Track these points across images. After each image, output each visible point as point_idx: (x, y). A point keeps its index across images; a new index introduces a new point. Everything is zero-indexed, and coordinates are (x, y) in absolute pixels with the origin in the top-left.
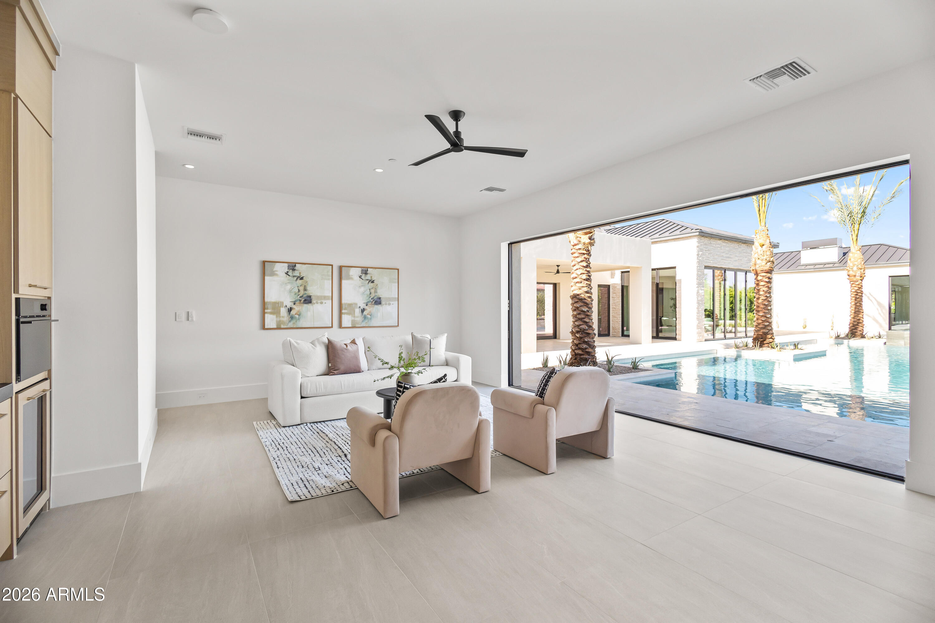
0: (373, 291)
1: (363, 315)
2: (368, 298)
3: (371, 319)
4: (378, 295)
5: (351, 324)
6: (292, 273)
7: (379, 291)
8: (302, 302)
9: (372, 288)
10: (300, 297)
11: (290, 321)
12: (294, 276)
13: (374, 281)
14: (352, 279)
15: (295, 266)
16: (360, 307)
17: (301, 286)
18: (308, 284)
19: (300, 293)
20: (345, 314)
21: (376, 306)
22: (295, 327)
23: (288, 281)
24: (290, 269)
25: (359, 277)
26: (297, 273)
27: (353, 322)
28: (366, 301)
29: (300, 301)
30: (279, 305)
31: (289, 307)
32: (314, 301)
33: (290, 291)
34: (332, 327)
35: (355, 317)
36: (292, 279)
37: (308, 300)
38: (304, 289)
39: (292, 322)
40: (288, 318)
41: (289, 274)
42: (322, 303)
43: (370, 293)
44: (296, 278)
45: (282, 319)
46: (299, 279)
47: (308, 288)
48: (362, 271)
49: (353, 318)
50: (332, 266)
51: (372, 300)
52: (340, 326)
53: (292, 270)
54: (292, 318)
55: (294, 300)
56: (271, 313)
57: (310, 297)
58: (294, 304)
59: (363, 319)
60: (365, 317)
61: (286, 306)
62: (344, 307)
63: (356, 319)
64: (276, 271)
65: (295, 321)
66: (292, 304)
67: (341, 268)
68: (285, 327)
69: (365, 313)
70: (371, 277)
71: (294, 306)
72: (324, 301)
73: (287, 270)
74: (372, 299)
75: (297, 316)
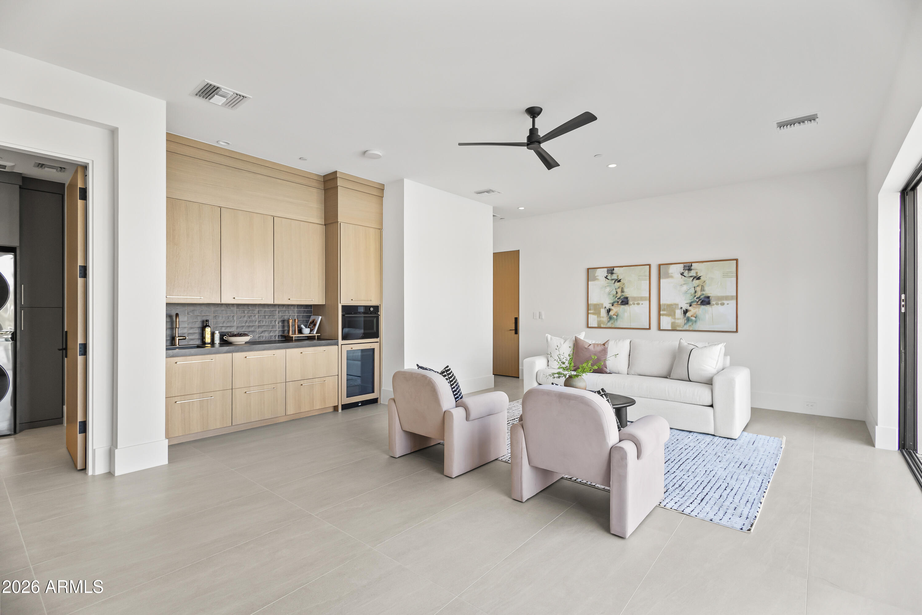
0: (698, 289)
1: (686, 317)
2: (692, 297)
3: (696, 322)
4: (706, 293)
5: (670, 326)
6: (611, 277)
7: (706, 288)
8: (619, 303)
9: (698, 286)
10: (618, 299)
11: (608, 322)
12: (612, 280)
13: (701, 278)
14: (672, 277)
15: (613, 269)
16: (682, 308)
17: (618, 288)
18: (625, 286)
19: (617, 295)
20: (664, 315)
21: (703, 307)
22: (613, 327)
23: (607, 285)
24: (609, 273)
25: (680, 275)
26: (615, 277)
27: (673, 324)
28: (689, 301)
29: (618, 302)
30: (599, 306)
31: (607, 308)
32: (631, 302)
33: (609, 294)
34: (649, 329)
35: (675, 319)
36: (611, 282)
37: (625, 301)
38: (621, 291)
39: (610, 322)
40: (607, 318)
41: (608, 278)
42: (638, 304)
43: (695, 292)
44: (614, 281)
45: (602, 319)
46: (617, 282)
47: (625, 290)
48: (684, 267)
49: (673, 320)
50: (649, 265)
51: (697, 300)
52: (659, 329)
53: (611, 274)
54: (610, 318)
55: (612, 302)
56: (593, 314)
57: (627, 298)
58: (613, 305)
59: (686, 321)
60: (688, 320)
61: (606, 308)
62: (662, 308)
63: (677, 321)
64: (597, 276)
65: (613, 321)
66: (611, 305)
67: (660, 265)
68: (605, 326)
69: (688, 314)
70: (697, 273)
71: (612, 308)
72: (641, 302)
73: (606, 274)
74: (697, 298)
75: (615, 317)
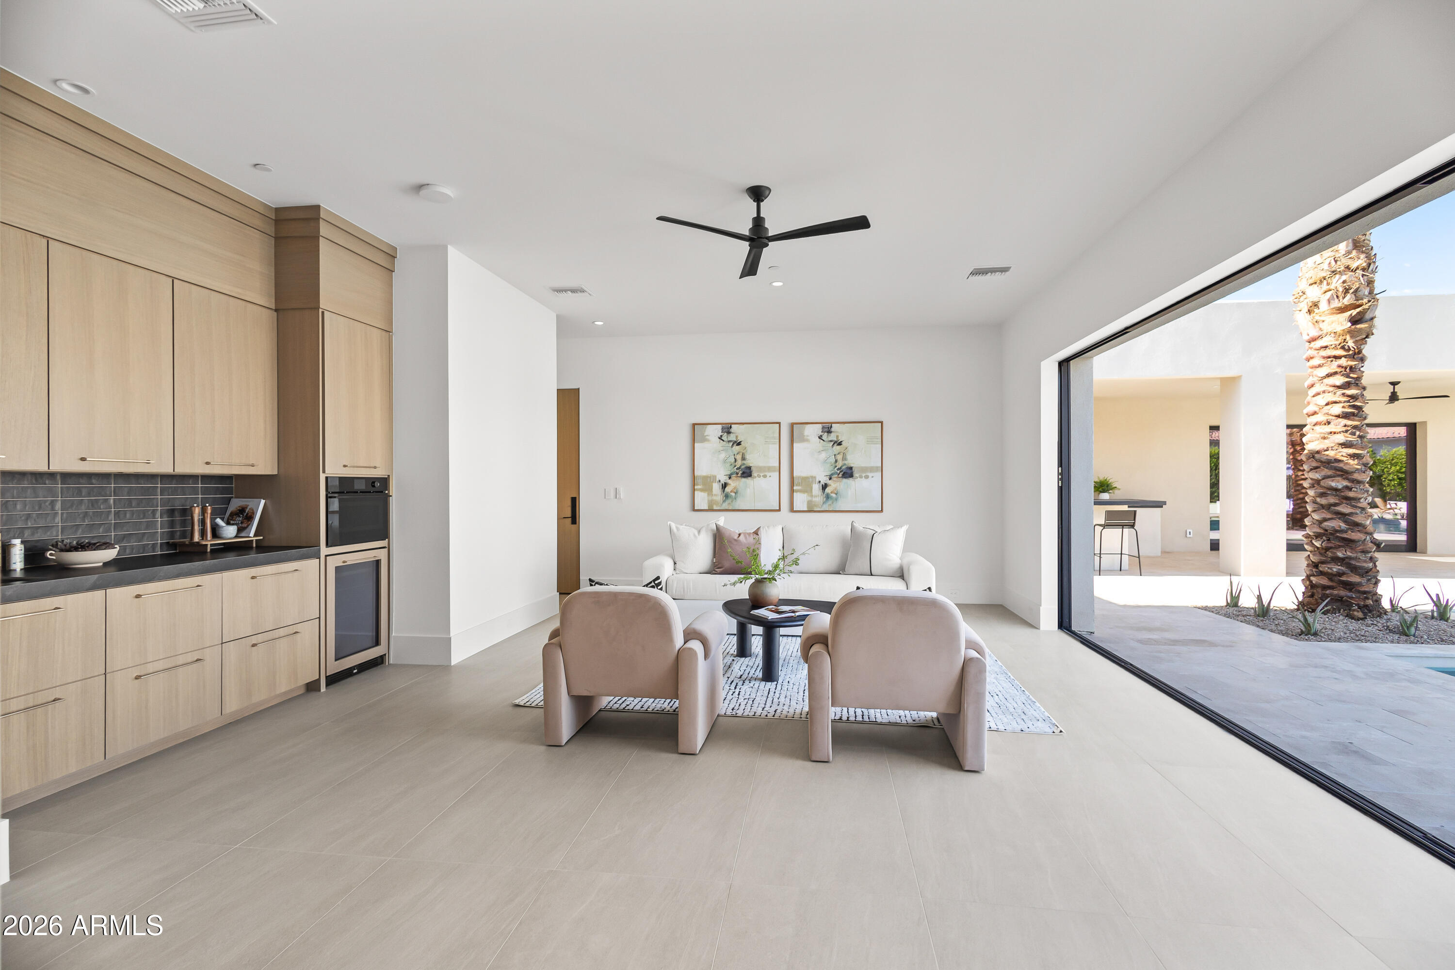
0: (839, 457)
1: (825, 493)
2: (832, 468)
3: (836, 499)
4: (848, 463)
5: (806, 506)
6: (727, 437)
7: (849, 457)
8: (739, 475)
9: (839, 454)
10: (737, 469)
11: (724, 501)
12: (729, 441)
13: (843, 443)
14: (807, 440)
15: (731, 427)
16: (820, 481)
17: (738, 454)
18: (746, 451)
19: (737, 463)
20: (797, 491)
21: (845, 480)
22: (730, 508)
23: (722, 448)
24: (724, 432)
25: (818, 438)
26: (732, 437)
27: (809, 503)
28: (829, 473)
29: (737, 474)
30: (710, 480)
31: (723, 482)
32: (754, 474)
33: (725, 461)
34: (779, 510)
35: (812, 496)
36: (727, 445)
37: (747, 473)
38: (742, 457)
39: (727, 502)
40: (722, 497)
41: (723, 438)
42: (765, 476)
43: (836, 461)
44: (732, 443)
45: (714, 498)
46: (735, 445)
47: (747, 457)
48: (823, 428)
49: (810, 498)
50: (779, 423)
51: (838, 472)
52: (792, 510)
53: (727, 433)
54: (727, 496)
55: (729, 473)
56: (701, 490)
57: (749, 468)
58: (730, 478)
59: (825, 499)
60: (828, 497)
61: (720, 481)
62: (796, 482)
63: (814, 499)
64: (707, 436)
65: (731, 500)
66: (727, 478)
67: (792, 425)
68: (718, 508)
69: (828, 490)
70: (837, 437)
71: (729, 481)
72: (768, 474)
73: (721, 434)
74: (838, 469)
75: (733, 494)
